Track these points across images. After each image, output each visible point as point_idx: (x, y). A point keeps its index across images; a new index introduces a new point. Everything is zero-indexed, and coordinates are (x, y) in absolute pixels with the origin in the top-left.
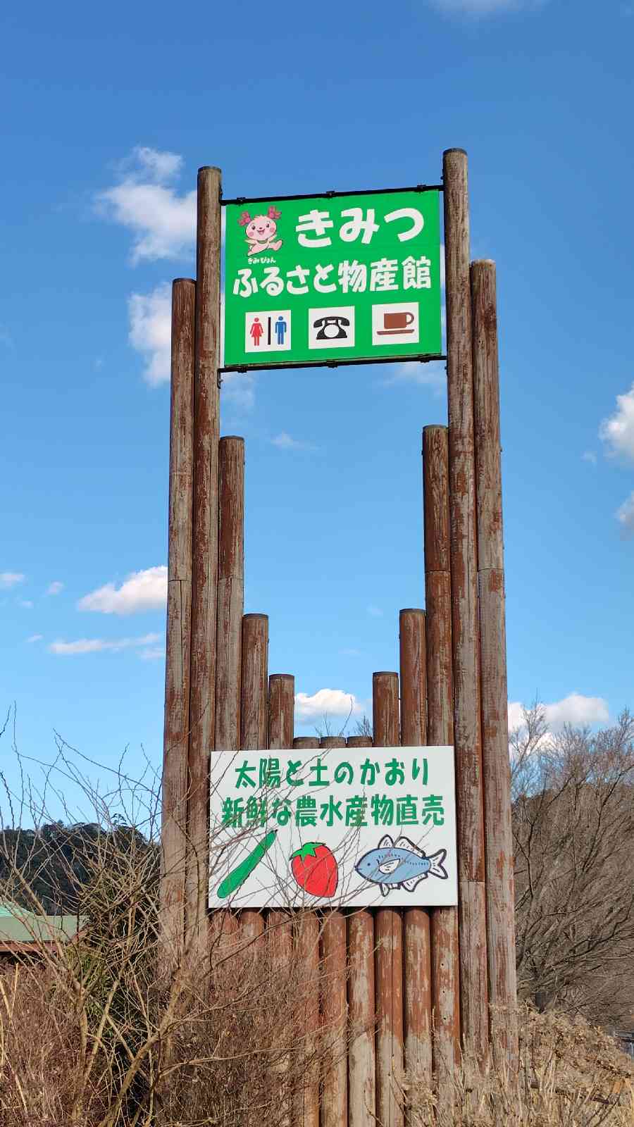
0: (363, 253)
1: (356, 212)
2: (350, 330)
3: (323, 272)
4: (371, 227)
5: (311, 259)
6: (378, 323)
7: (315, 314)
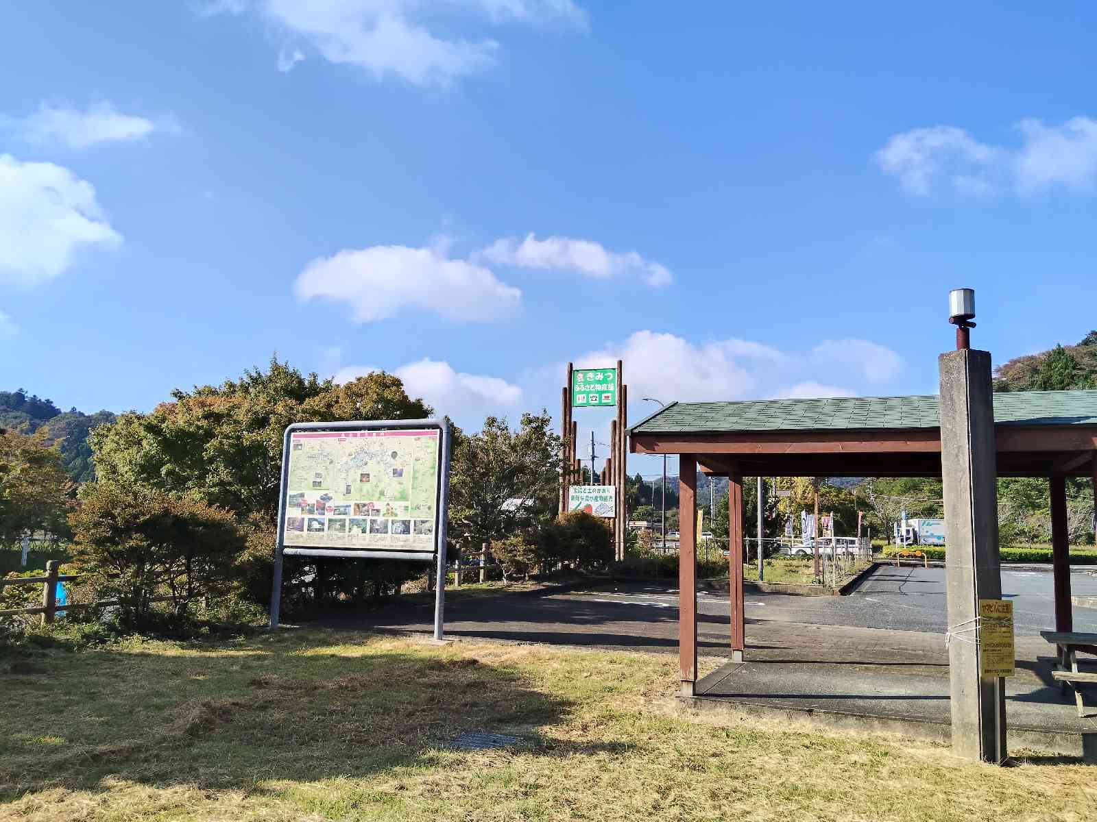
0: (599, 382)
1: (599, 373)
2: (597, 399)
3: (592, 386)
4: (602, 377)
5: (589, 383)
6: (603, 398)
7: (591, 395)
